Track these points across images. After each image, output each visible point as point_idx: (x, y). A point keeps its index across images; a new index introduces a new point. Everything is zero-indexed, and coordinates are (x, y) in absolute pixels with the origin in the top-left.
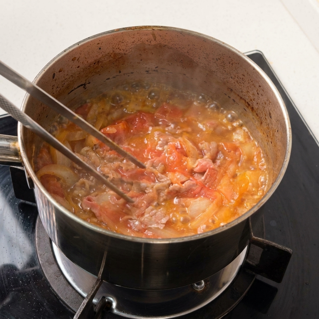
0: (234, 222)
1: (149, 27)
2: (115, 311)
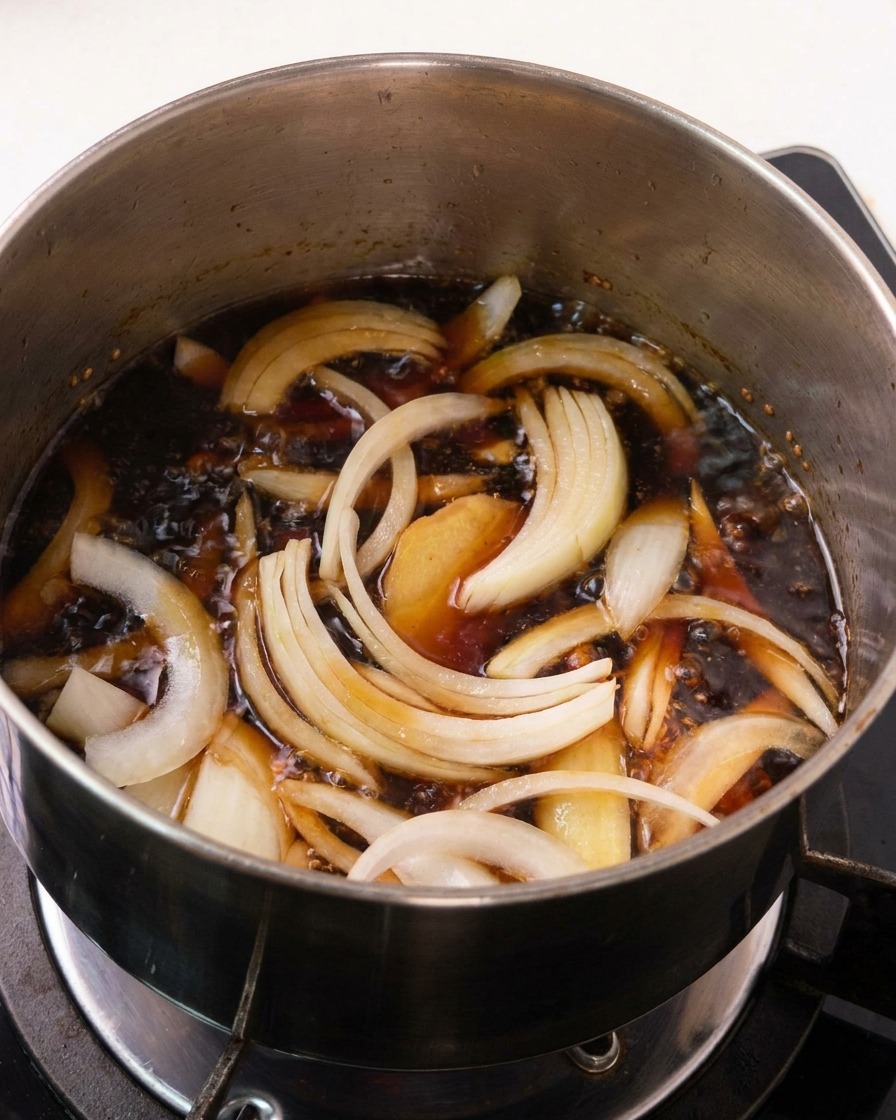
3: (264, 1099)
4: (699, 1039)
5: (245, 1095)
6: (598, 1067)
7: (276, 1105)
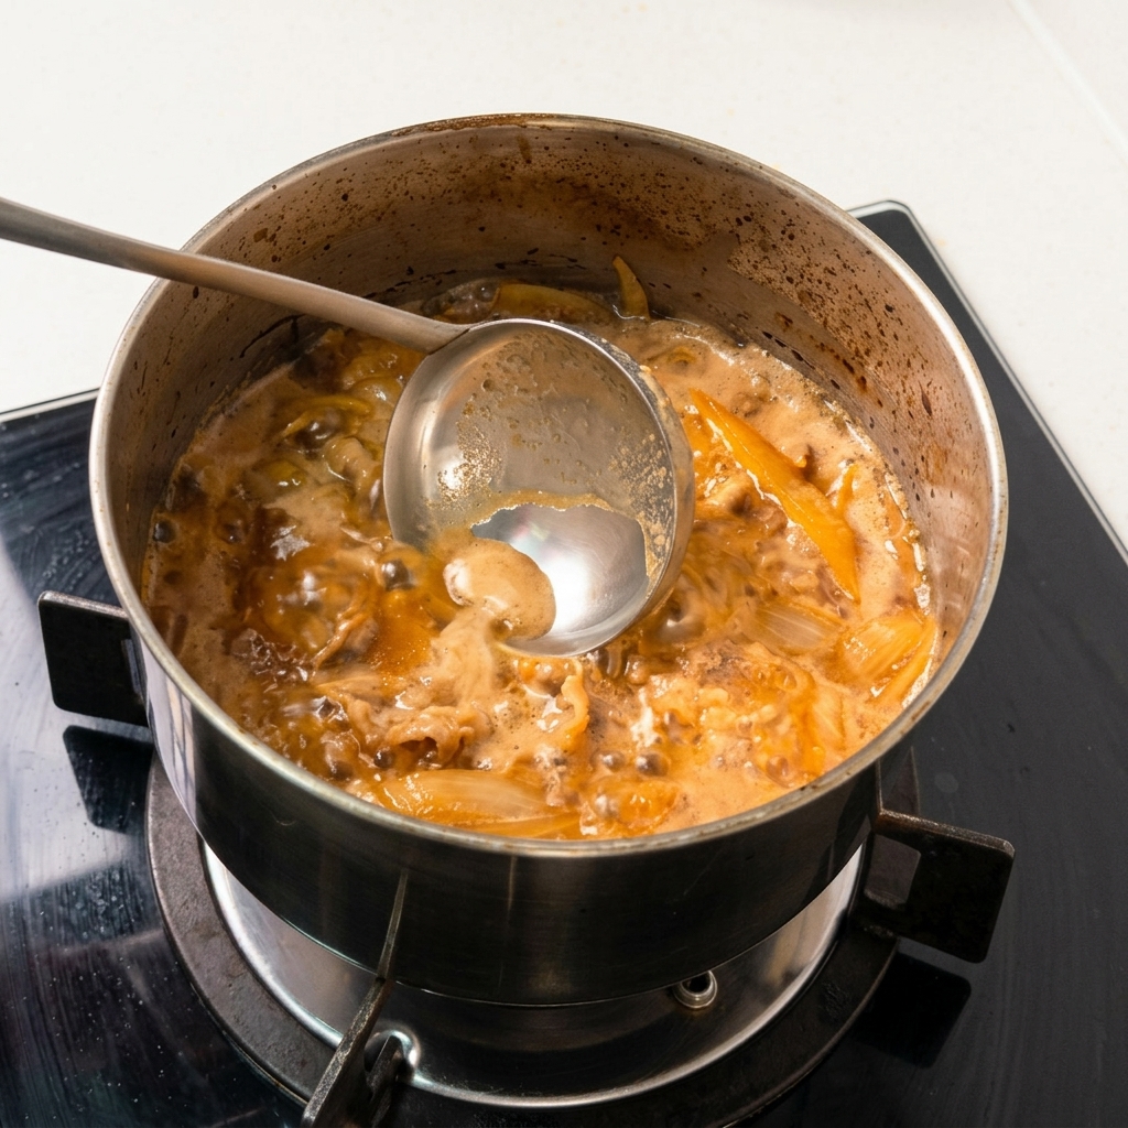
0: (834, 776)
1: (510, 117)
2: (420, 1080)
3: (404, 1032)
4: (789, 977)
5: (387, 1028)
6: (699, 1003)
7: (415, 1039)
